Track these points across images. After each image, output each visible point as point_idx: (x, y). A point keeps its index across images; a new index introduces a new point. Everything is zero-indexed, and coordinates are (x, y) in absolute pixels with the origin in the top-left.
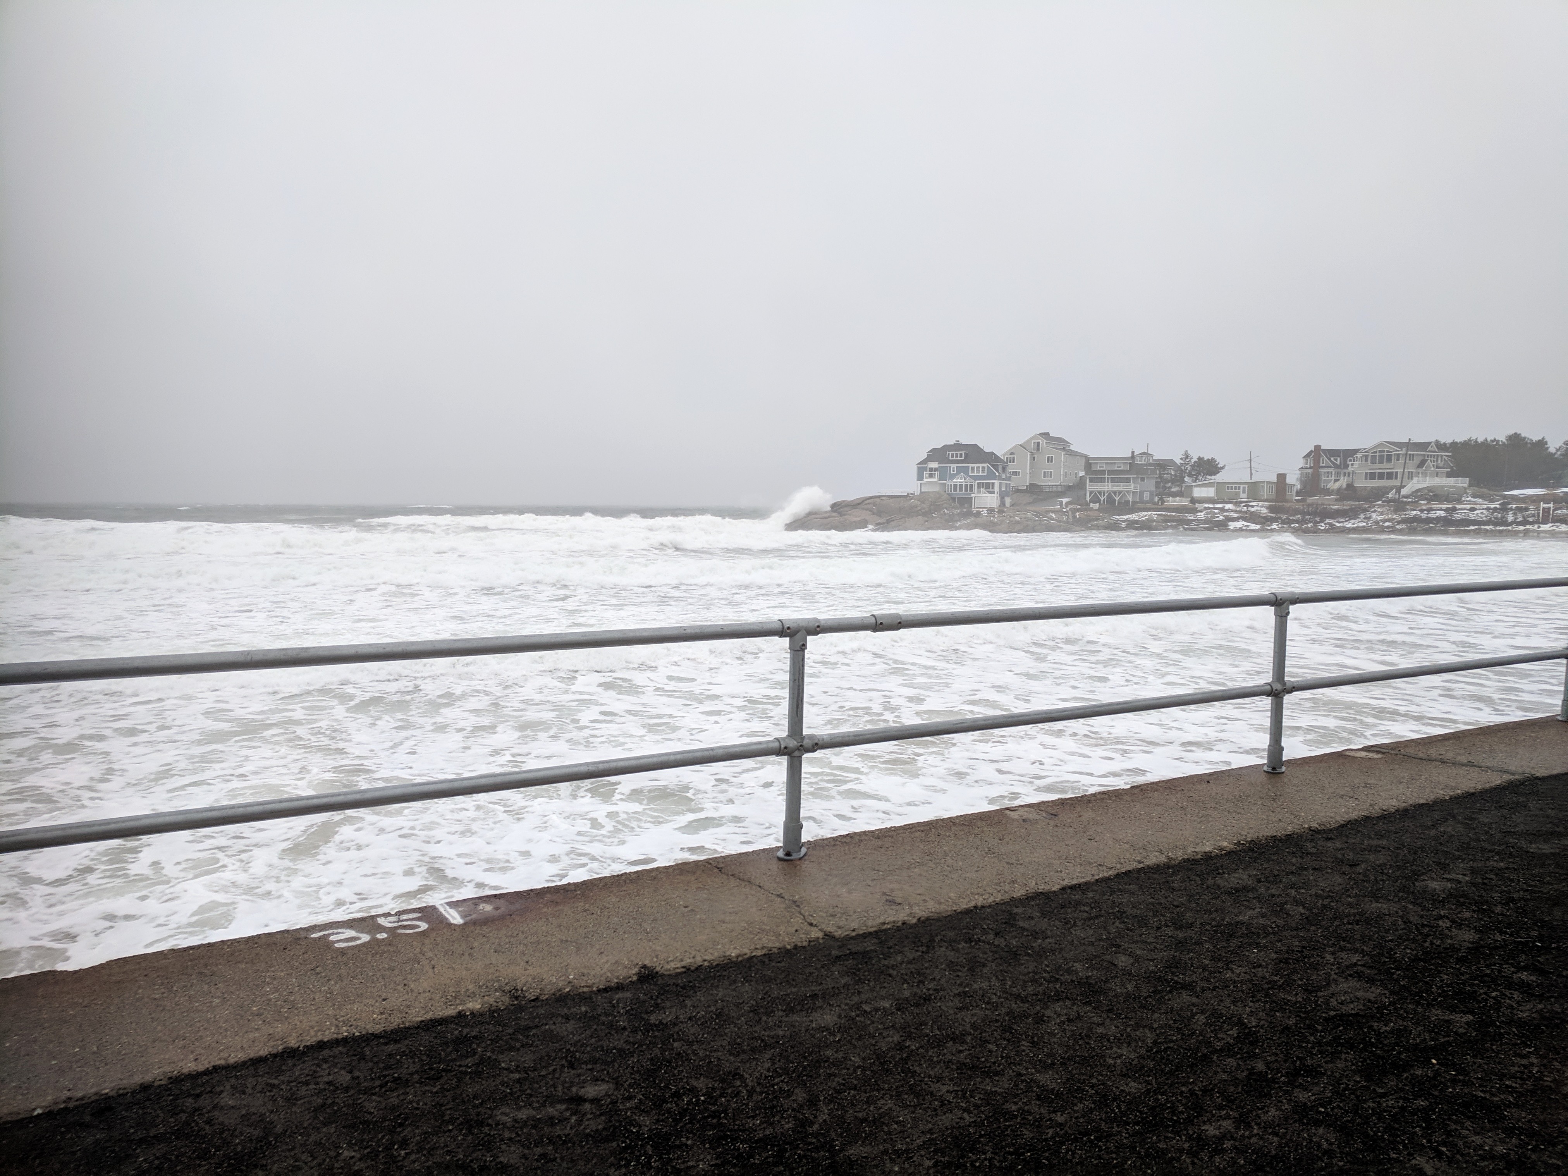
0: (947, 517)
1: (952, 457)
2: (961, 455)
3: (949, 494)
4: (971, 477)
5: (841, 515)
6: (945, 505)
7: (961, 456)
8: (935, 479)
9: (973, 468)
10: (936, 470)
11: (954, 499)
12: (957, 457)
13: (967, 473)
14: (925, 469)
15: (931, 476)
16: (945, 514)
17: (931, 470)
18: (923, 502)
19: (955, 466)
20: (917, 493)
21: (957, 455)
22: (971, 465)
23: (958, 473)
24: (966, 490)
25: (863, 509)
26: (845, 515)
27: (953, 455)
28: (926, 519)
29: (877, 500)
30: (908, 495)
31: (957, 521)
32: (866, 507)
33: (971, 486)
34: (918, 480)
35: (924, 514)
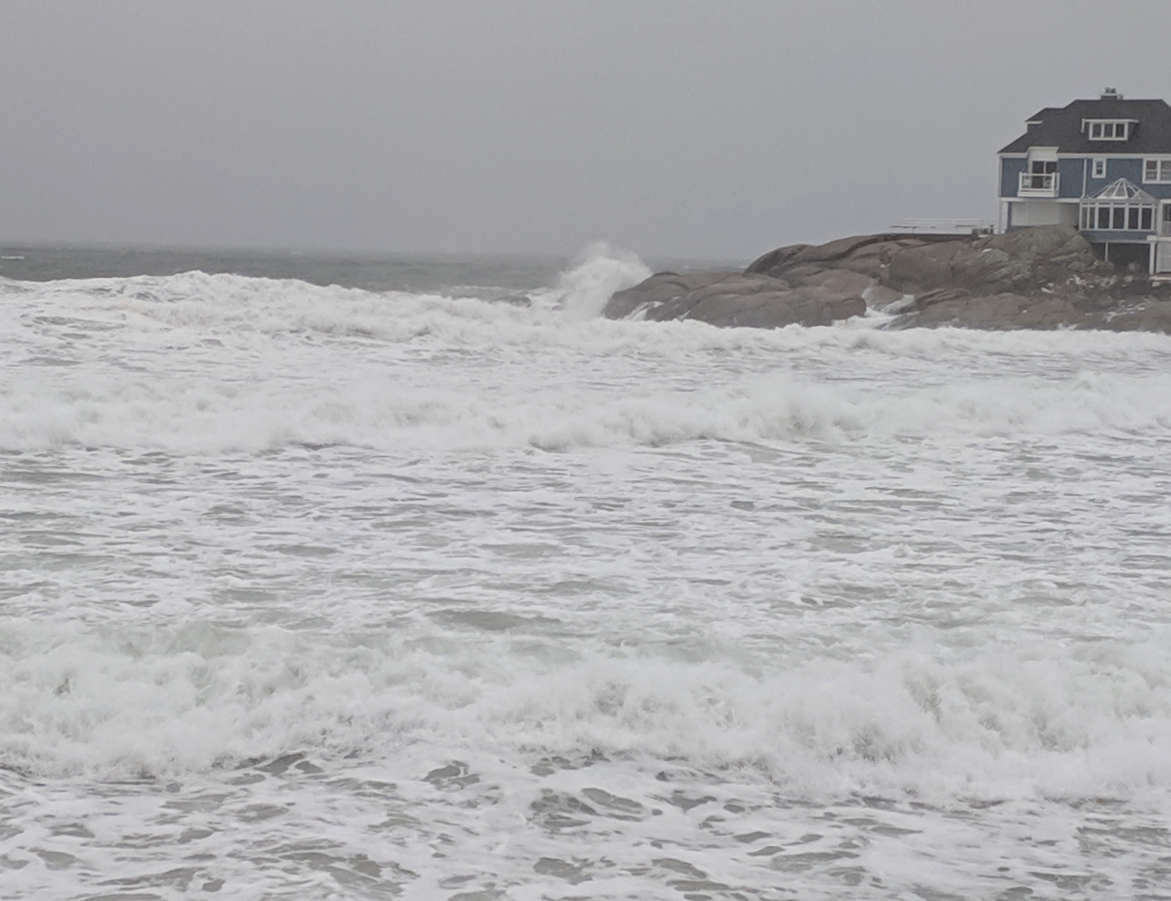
0: (1080, 296)
1: (1097, 133)
2: (1120, 129)
3: (1084, 234)
4: (1143, 187)
5: (794, 284)
6: (1076, 264)
7: (1120, 132)
8: (1049, 192)
9: (1152, 165)
10: (1051, 167)
11: (1098, 248)
12: (1108, 133)
13: (1135, 178)
14: (1023, 164)
15: (1037, 183)
16: (1077, 288)
17: (1038, 166)
18: (1014, 255)
19: (1102, 157)
20: (1000, 229)
21: (1108, 127)
22: (1147, 157)
23: (1112, 177)
24: (1133, 224)
25: (853, 269)
26: (801, 284)
27: (1097, 128)
28: (1023, 299)
29: (892, 246)
30: (973, 236)
31: (1107, 308)
32: (860, 264)
33: (1147, 213)
34: (1003, 195)
35: (1018, 288)
